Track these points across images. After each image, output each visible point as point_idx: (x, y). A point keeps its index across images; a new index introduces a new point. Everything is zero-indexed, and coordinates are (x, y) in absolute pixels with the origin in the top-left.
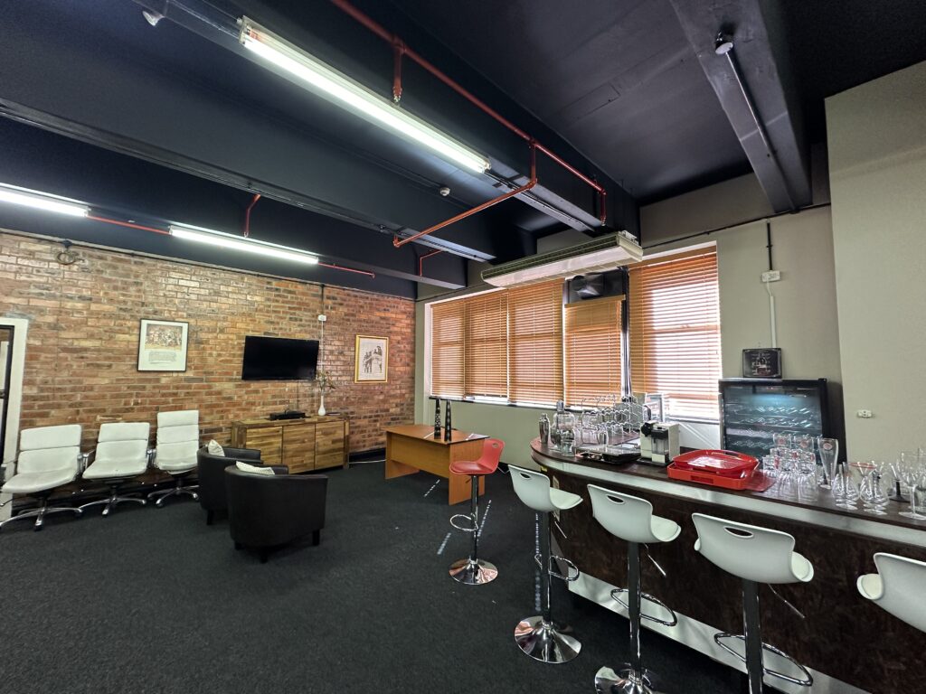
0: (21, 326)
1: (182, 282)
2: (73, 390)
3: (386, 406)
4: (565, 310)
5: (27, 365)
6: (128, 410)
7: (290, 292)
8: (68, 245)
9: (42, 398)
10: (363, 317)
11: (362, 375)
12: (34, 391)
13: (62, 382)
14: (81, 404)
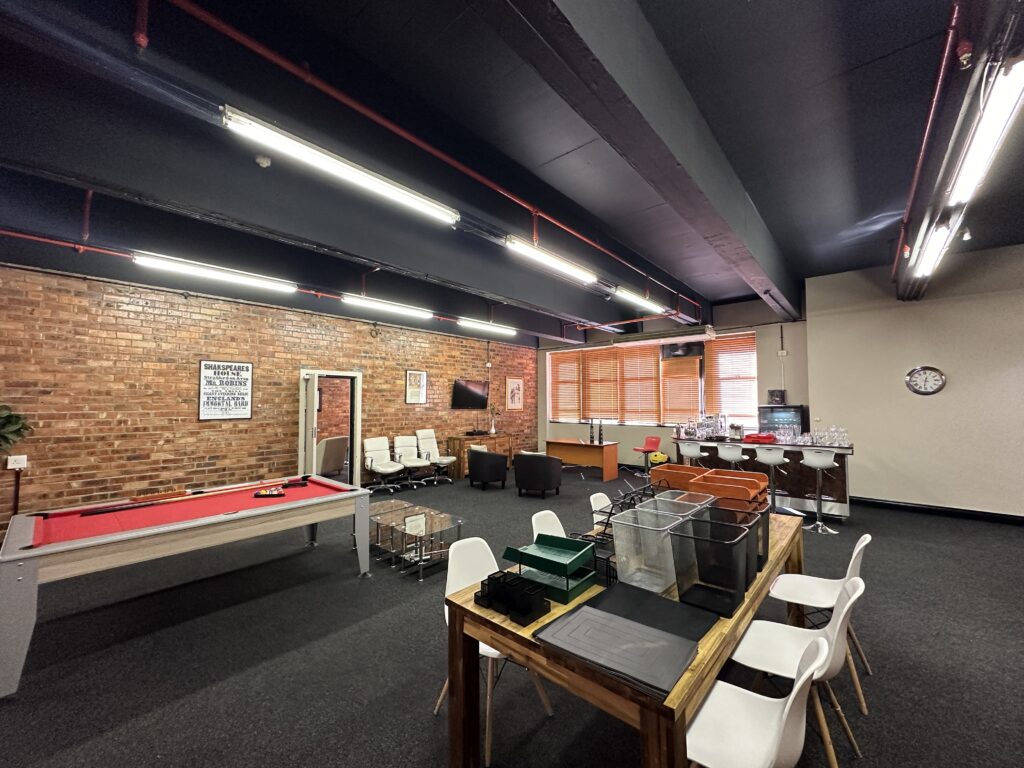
0: (359, 376)
1: (423, 345)
2: (380, 415)
3: (522, 428)
4: (661, 363)
5: (363, 401)
6: (403, 428)
7: (472, 348)
8: (375, 325)
9: (370, 420)
10: (509, 363)
11: (510, 406)
12: (365, 417)
13: (376, 411)
14: (383, 425)
